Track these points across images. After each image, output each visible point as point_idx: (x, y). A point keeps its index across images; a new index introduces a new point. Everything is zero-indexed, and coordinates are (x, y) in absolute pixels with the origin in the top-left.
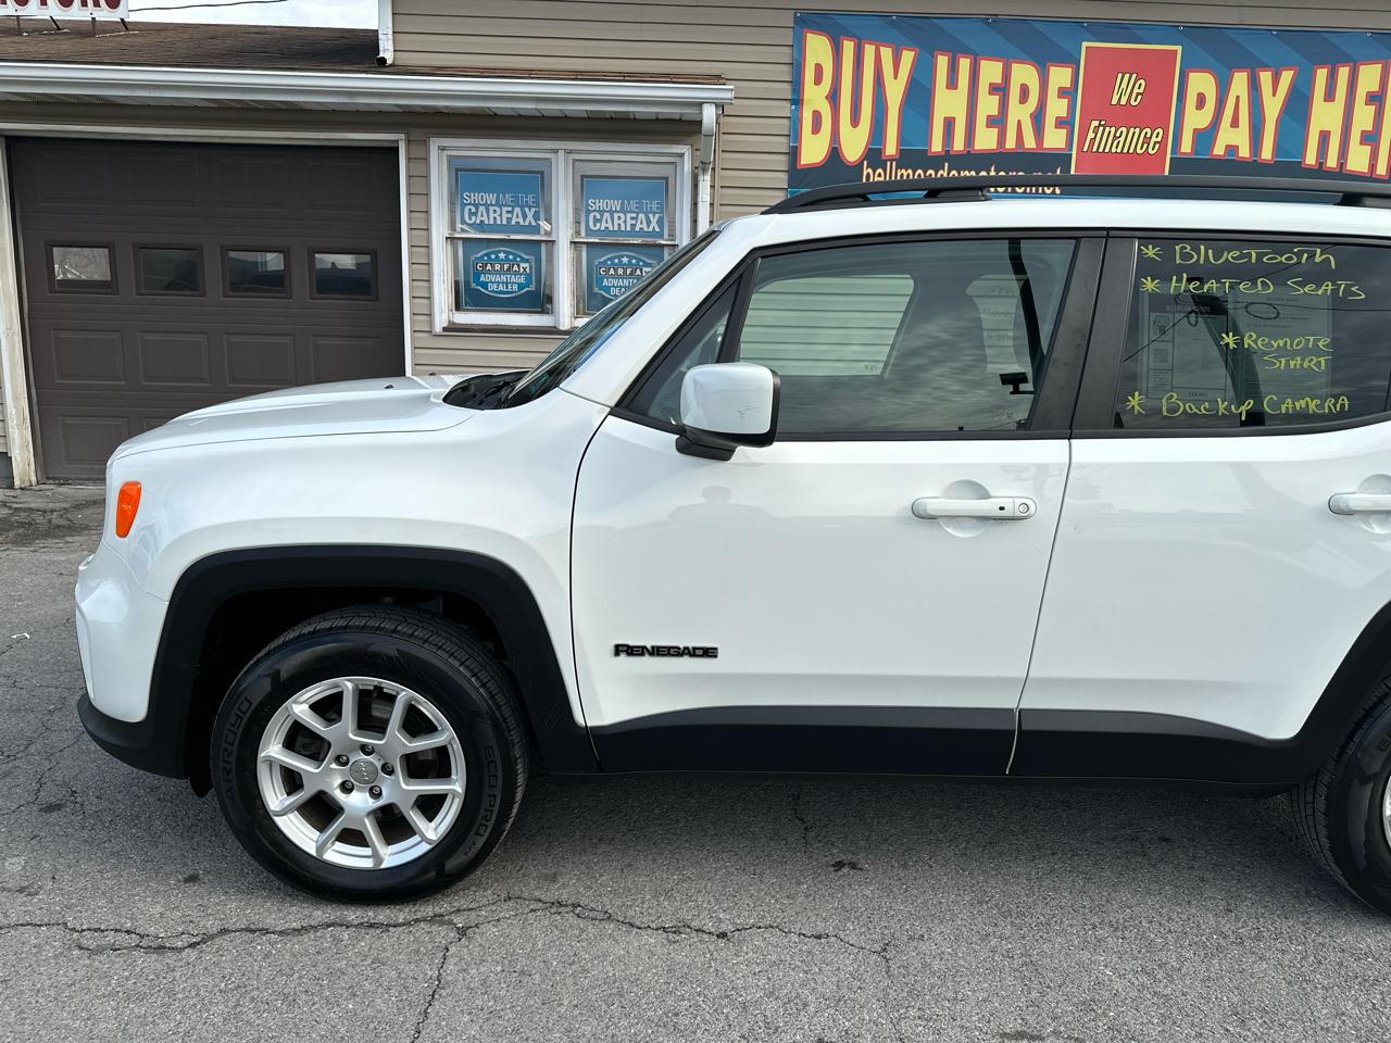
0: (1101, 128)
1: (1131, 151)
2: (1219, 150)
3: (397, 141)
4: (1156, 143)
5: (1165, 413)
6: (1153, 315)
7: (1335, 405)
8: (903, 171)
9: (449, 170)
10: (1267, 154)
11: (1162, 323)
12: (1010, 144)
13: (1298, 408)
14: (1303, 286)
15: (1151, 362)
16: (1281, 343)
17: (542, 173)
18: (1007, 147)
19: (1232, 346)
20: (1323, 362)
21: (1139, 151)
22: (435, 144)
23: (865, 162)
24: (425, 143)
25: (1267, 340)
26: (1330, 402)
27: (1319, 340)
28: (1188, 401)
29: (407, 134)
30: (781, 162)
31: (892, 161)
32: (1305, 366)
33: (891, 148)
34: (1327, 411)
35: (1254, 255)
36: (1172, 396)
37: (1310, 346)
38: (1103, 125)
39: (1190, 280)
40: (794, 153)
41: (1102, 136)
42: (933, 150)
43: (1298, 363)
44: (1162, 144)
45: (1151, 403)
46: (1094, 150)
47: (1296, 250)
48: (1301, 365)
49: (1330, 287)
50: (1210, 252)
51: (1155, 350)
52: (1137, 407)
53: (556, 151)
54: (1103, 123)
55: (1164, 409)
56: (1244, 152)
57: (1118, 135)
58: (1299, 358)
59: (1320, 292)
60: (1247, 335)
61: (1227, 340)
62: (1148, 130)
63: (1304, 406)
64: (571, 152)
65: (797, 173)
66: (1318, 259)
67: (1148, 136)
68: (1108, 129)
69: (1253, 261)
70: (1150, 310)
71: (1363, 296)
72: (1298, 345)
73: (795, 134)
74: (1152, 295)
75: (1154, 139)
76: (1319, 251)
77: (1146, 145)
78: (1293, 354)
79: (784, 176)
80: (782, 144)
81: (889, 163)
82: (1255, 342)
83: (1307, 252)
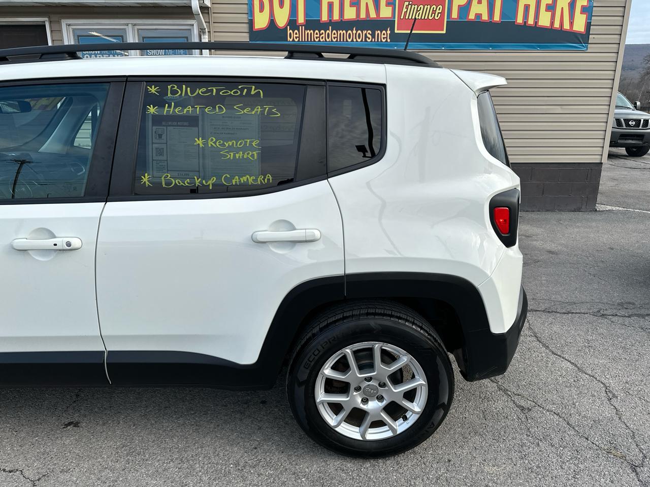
0: (410, 6)
1: (426, 18)
2: (472, 16)
3: (44, 22)
4: (439, 13)
5: (164, 186)
6: (154, 128)
7: (264, 179)
8: (308, 31)
9: (74, 36)
10: (497, 18)
11: (160, 133)
12: (363, 15)
13: (242, 182)
14: (243, 109)
15: (154, 155)
16: (230, 143)
17: (122, 36)
18: (361, 17)
19: (201, 145)
20: (255, 154)
21: (430, 18)
22: (64, 23)
23: (288, 27)
24: (59, 23)
25: (222, 142)
26: (260, 178)
27: (253, 141)
28: (178, 178)
29: (49, 18)
30: (245, 27)
31: (302, 26)
32: (245, 157)
33: (301, 19)
34: (259, 183)
35: (215, 90)
36: (168, 176)
37: (248, 145)
38: (410, 4)
39: (175, 107)
40: (251, 23)
41: (410, 11)
42: (323, 20)
43: (241, 155)
44: (442, 13)
45: (155, 180)
46: (407, 18)
47: (240, 87)
48: (243, 156)
49: (259, 110)
50: (189, 89)
51: (156, 149)
52: (147, 183)
53: (127, 25)
54: (411, 3)
55: (163, 183)
56: (485, 17)
57: (419, 9)
58: (241, 153)
59: (253, 113)
60: (210, 139)
61: (198, 142)
62: (434, 6)
63: (245, 180)
64: (135, 25)
65: (253, 33)
66: (253, 92)
67: (435, 9)
68: (413, 6)
69: (214, 94)
70: (153, 124)
71: (279, 115)
72: (240, 144)
73: (251, 12)
74: (154, 116)
75: (438, 11)
76: (253, 87)
77: (433, 15)
78: (237, 150)
79: (247, 35)
80: (245, 19)
81: (300, 27)
82: (215, 143)
83: (246, 88)
